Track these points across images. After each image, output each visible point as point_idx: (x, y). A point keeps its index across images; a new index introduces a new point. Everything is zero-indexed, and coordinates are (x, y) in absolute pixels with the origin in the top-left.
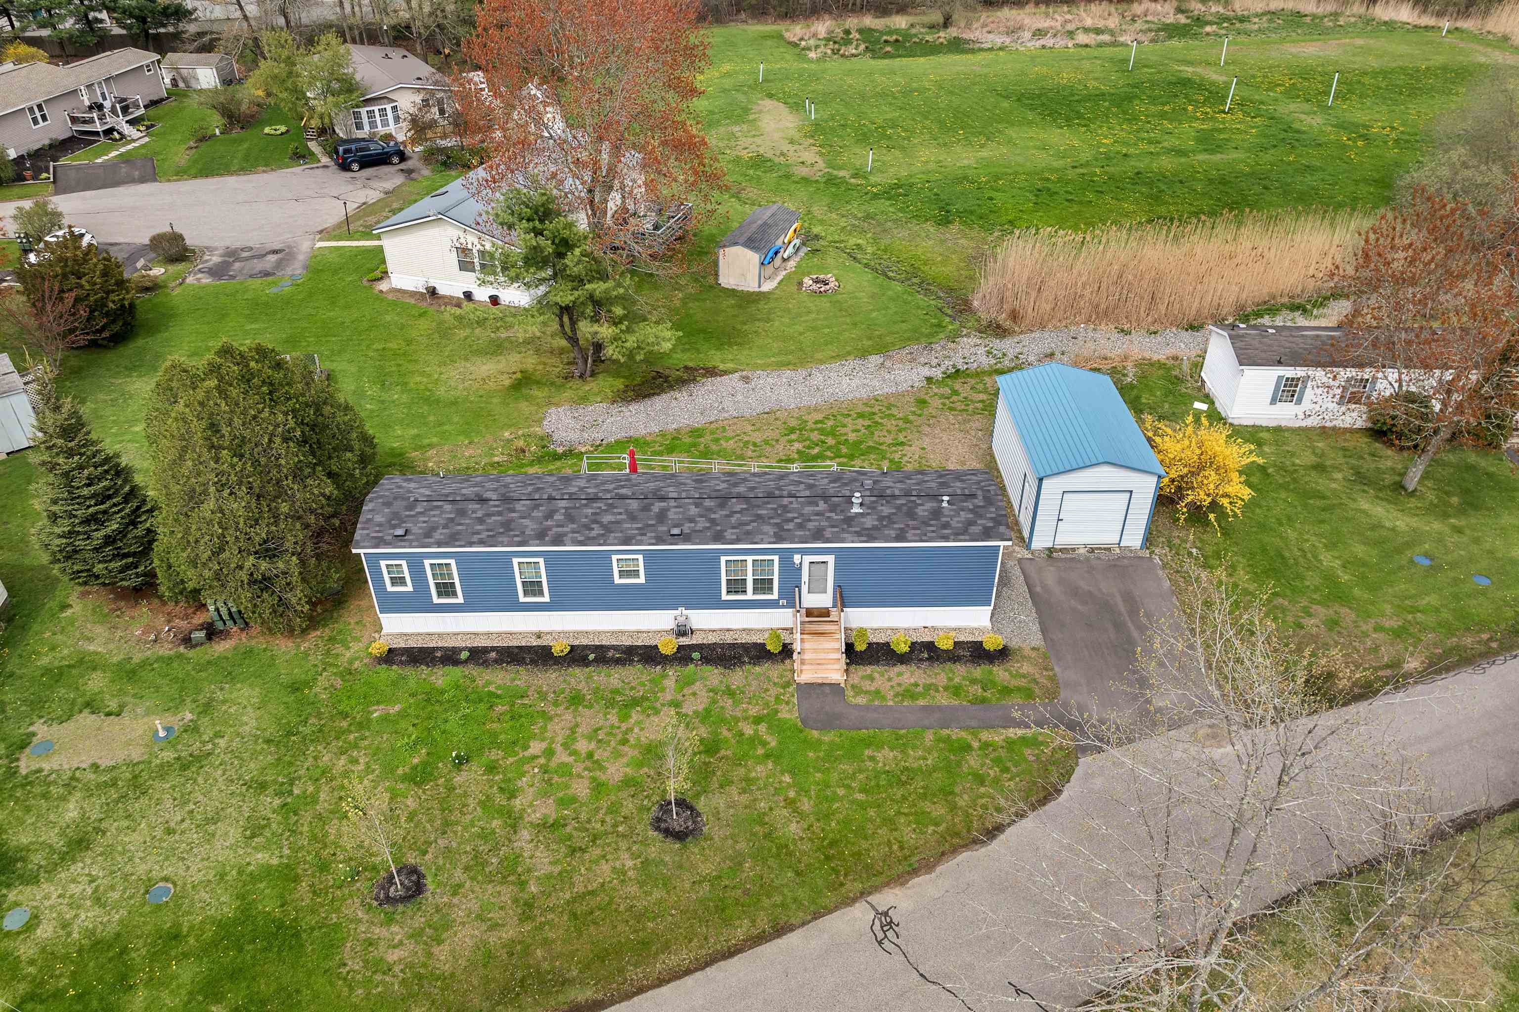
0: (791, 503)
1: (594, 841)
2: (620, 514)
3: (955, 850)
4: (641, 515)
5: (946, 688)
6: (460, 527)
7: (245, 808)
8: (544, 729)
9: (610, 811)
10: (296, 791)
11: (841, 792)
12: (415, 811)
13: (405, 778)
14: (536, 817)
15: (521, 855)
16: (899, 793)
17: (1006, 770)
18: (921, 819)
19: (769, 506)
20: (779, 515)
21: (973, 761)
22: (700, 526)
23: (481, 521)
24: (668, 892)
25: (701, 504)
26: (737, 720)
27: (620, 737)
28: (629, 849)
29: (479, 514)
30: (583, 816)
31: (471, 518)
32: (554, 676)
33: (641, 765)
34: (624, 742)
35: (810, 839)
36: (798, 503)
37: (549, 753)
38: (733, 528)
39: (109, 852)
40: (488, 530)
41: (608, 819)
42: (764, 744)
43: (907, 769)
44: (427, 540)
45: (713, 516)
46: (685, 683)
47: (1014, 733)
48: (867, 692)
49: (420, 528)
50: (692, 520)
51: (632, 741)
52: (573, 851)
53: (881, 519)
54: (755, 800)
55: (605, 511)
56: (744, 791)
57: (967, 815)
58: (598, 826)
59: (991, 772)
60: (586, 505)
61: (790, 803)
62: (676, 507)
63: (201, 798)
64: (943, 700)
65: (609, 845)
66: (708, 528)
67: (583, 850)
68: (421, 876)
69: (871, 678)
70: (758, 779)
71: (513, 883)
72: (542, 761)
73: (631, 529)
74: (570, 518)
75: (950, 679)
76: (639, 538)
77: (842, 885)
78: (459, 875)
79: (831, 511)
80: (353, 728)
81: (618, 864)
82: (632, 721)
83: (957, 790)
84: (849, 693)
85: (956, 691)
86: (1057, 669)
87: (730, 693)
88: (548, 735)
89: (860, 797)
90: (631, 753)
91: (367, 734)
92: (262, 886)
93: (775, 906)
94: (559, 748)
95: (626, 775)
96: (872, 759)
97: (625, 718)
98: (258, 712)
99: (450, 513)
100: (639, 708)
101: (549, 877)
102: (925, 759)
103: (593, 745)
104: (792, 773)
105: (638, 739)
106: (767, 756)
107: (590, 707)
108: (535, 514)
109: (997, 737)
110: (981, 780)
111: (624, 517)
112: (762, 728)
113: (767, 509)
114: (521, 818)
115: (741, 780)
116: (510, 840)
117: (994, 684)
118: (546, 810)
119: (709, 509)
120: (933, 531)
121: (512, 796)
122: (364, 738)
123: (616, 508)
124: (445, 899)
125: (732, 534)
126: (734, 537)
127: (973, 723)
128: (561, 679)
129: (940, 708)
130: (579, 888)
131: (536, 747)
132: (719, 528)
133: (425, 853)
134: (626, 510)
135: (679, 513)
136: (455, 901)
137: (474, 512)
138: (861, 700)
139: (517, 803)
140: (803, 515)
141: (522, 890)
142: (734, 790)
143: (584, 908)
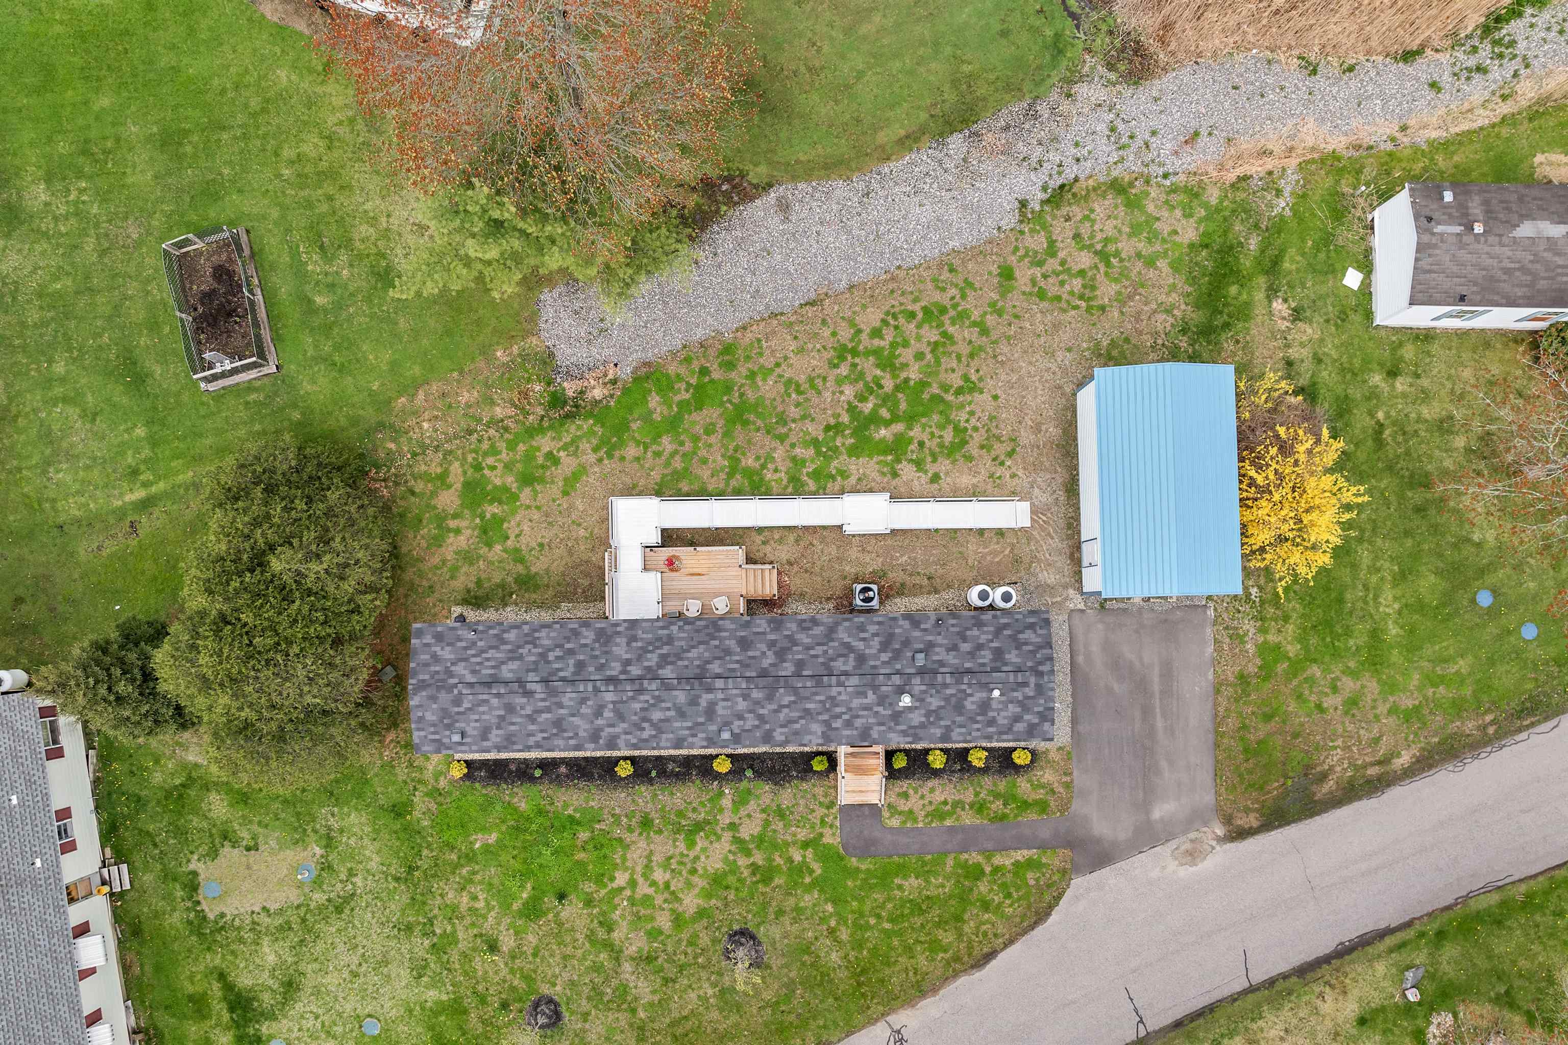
0: (840, 693)
1: (681, 972)
2: (668, 709)
3: (956, 975)
4: (689, 710)
5: (972, 806)
6: (512, 728)
7: (403, 950)
8: (624, 859)
9: (690, 943)
10: (438, 931)
11: (873, 921)
12: (537, 946)
13: (521, 914)
14: (632, 950)
15: (627, 986)
16: (918, 921)
17: (1009, 895)
18: (934, 946)
19: (818, 698)
20: (828, 710)
21: (983, 887)
22: (749, 724)
23: (531, 719)
24: (741, 1017)
25: (749, 695)
26: (787, 844)
27: (689, 866)
28: (709, 979)
29: (528, 710)
30: (670, 949)
31: (522, 716)
32: (623, 795)
33: (709, 896)
34: (693, 871)
35: (847, 967)
36: (847, 694)
37: (633, 883)
38: (782, 726)
39: (317, 992)
40: (542, 731)
41: (689, 950)
42: (811, 872)
43: (928, 897)
44: (485, 744)
45: (761, 711)
46: (739, 802)
47: (1021, 855)
48: (900, 813)
49: (475, 728)
50: (740, 717)
51: (701, 871)
52: (666, 981)
53: (928, 714)
54: (804, 930)
55: (653, 705)
56: (795, 921)
57: (970, 941)
58: (683, 957)
59: (996, 898)
60: (633, 698)
61: (832, 931)
62: (724, 700)
63: (365, 942)
64: (968, 819)
65: (693, 975)
66: (757, 727)
67: (674, 981)
68: (557, 1005)
69: (905, 796)
70: (806, 908)
71: (626, 1010)
72: (628, 893)
73: (682, 728)
74: (621, 717)
75: (977, 794)
76: (690, 740)
77: (868, 1008)
78: (585, 1005)
79: (879, 705)
80: (462, 861)
81: (701, 993)
82: (698, 848)
83: (966, 917)
84: (886, 814)
85: (979, 808)
86: (1075, 773)
87: (781, 813)
88: (629, 864)
89: (887, 926)
90: (700, 882)
91: (477, 868)
92: (443, 1018)
93: (819, 1027)
94: (641, 880)
95: (698, 906)
96: (900, 887)
97: (691, 844)
98: (375, 843)
99: (498, 708)
100: (702, 834)
101: (651, 1004)
102: (943, 886)
103: (668, 876)
104: (834, 902)
105: (705, 869)
106: (814, 884)
107: (660, 832)
108: (584, 710)
109: (1005, 860)
110: (986, 906)
111: (672, 713)
112: (809, 854)
113: (816, 702)
114: (621, 951)
115: (792, 910)
116: (617, 973)
117: (1014, 797)
118: (637, 944)
119: (757, 703)
120: (978, 730)
121: (610, 930)
122: (475, 873)
123: (663, 701)
124: (579, 1026)
125: (781, 734)
126: (783, 738)
127: (990, 845)
128: (629, 798)
129: (964, 829)
130: (675, 1014)
131: (621, 879)
132: (767, 727)
133: (554, 985)
134: (674, 704)
135: (728, 708)
136: (587, 1026)
137: (522, 708)
138: (895, 822)
139: (615, 935)
140: (850, 709)
141: (634, 1016)
142: (786, 920)
143: (679, 1031)
